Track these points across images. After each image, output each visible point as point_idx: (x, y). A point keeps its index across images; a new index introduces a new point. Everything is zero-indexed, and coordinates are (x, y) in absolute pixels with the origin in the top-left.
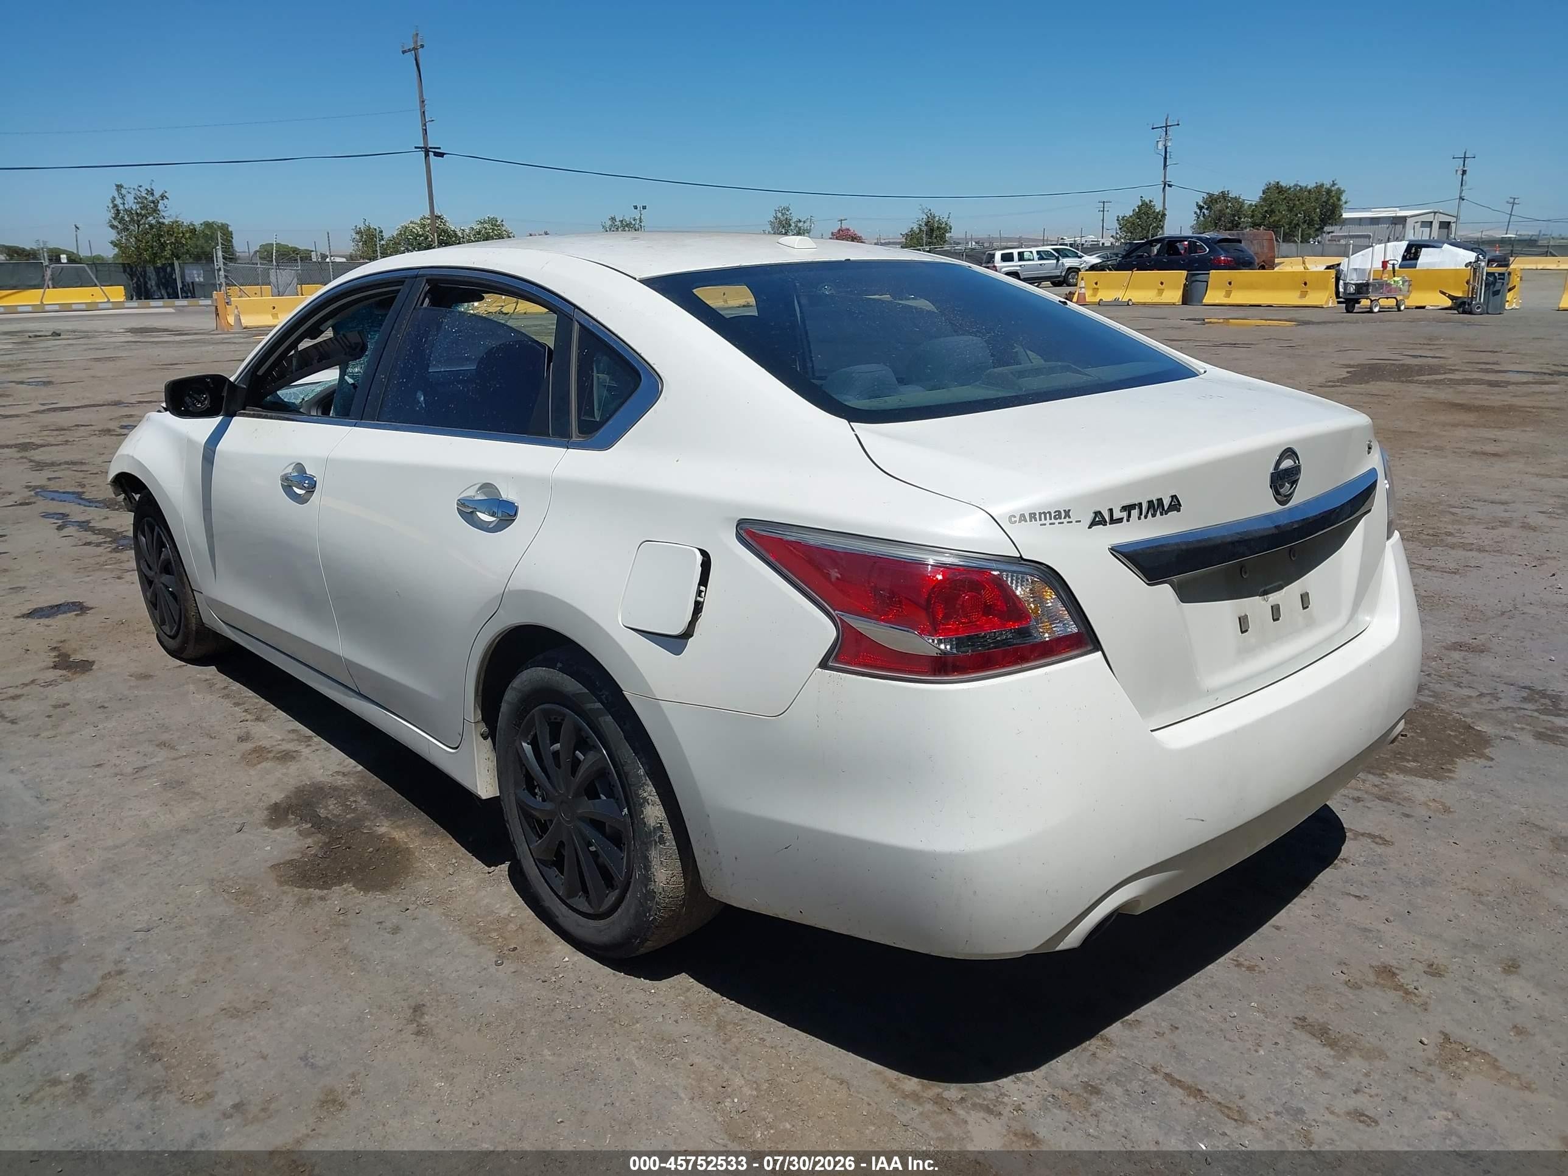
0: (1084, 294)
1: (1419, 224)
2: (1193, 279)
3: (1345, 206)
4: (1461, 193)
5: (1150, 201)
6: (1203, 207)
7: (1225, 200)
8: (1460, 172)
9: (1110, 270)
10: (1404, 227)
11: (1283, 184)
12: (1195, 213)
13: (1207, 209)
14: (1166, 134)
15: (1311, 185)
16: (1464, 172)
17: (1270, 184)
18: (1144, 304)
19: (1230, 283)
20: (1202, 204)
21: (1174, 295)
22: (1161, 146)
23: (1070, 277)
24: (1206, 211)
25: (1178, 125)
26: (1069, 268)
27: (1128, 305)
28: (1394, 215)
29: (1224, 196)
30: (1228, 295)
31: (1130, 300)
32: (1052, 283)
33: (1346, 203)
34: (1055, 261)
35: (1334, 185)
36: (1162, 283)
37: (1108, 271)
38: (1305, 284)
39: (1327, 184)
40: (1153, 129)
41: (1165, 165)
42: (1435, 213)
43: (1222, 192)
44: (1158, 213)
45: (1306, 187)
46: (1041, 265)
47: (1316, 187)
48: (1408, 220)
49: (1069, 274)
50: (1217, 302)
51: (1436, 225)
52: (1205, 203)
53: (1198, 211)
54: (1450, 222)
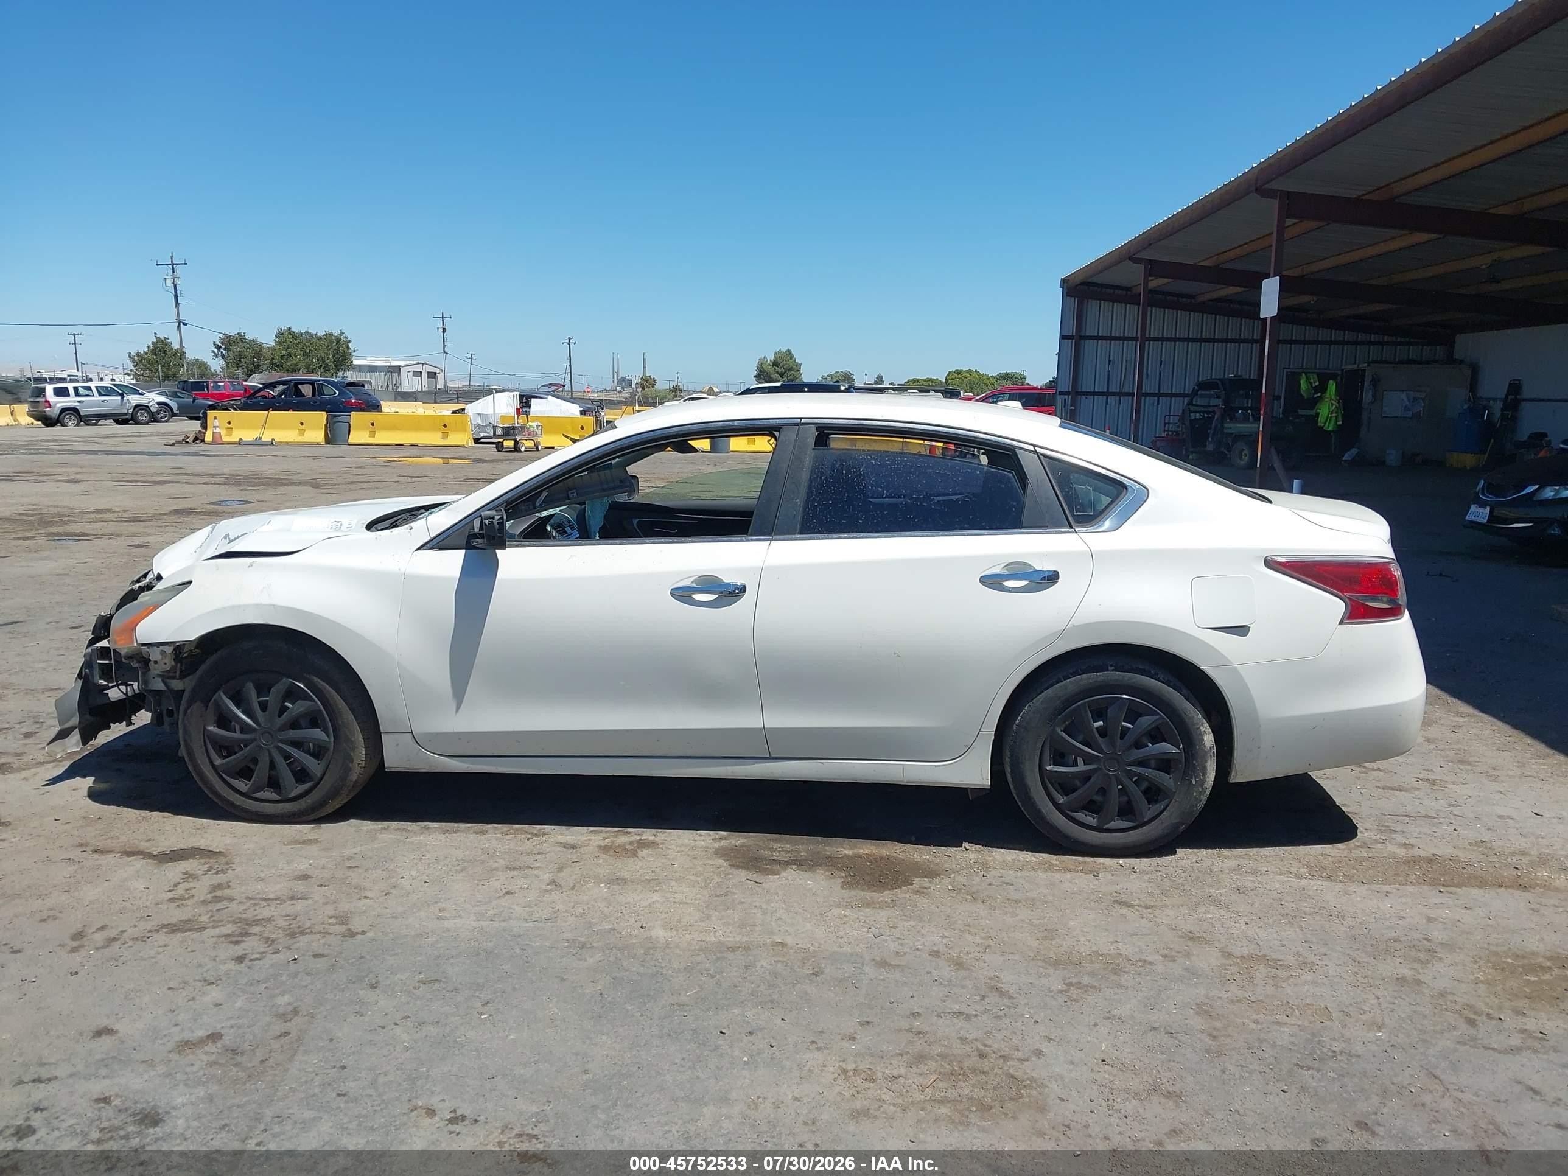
0: (220, 433)
1: (411, 373)
2: (336, 419)
3: (354, 354)
4: (444, 348)
5: (165, 338)
6: (221, 347)
7: (242, 341)
8: (441, 330)
9: (236, 410)
10: (399, 375)
11: (296, 330)
12: (213, 351)
13: (225, 349)
14: (174, 272)
15: (321, 333)
16: (444, 330)
17: (281, 329)
18: (287, 444)
19: (373, 424)
20: (220, 344)
21: (319, 436)
22: (169, 282)
23: (139, 414)
24: (224, 352)
25: (186, 264)
26: (136, 406)
27: (272, 443)
28: (389, 364)
29: (241, 338)
30: (373, 435)
31: (273, 439)
32: (115, 421)
33: (355, 351)
34: (119, 398)
35: (342, 334)
36: (302, 424)
37: (232, 411)
38: (445, 426)
39: (336, 333)
40: (157, 265)
41: (177, 303)
42: (423, 364)
43: (238, 334)
44: (177, 350)
45: (316, 334)
46: (103, 401)
47: (326, 335)
48: (402, 369)
49: (138, 412)
50: (363, 441)
51: (425, 375)
52: (222, 343)
53: (216, 350)
54: (435, 373)
